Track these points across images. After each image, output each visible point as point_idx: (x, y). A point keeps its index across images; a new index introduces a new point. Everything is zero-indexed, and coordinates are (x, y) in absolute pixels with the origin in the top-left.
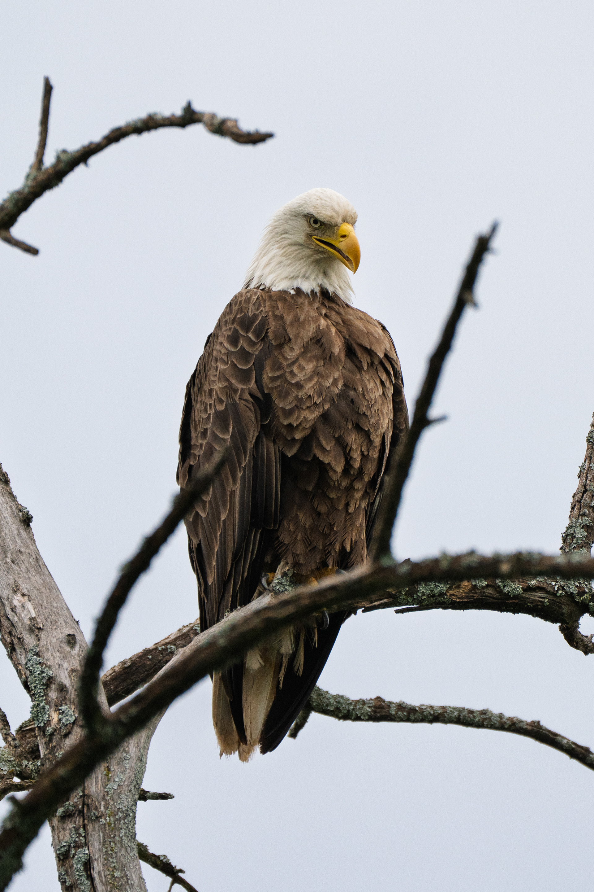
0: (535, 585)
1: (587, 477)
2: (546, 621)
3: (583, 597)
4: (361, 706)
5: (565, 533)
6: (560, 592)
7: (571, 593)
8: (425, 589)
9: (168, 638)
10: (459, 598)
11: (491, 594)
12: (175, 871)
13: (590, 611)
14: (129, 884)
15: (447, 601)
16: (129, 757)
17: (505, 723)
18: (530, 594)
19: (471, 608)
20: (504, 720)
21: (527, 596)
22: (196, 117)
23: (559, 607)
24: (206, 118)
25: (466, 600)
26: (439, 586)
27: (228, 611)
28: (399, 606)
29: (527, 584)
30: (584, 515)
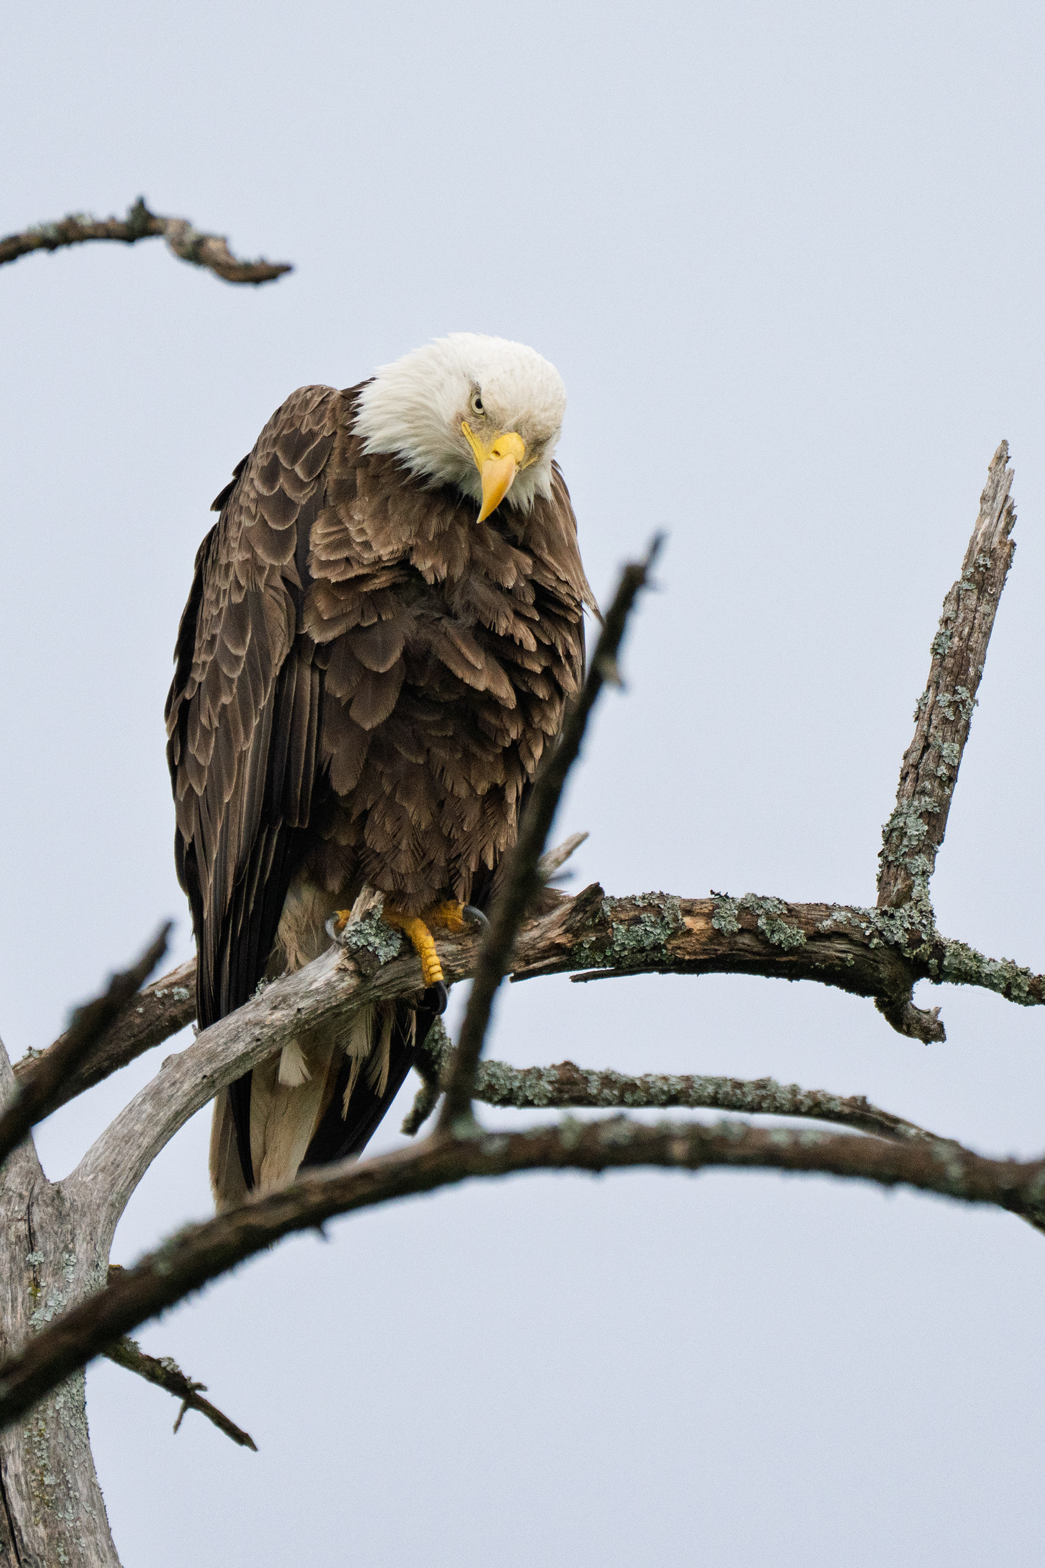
0: (828, 930)
1: (930, 721)
2: (850, 992)
3: (918, 950)
4: (534, 1081)
5: (888, 825)
6: (875, 941)
7: (896, 942)
8: (628, 939)
9: (174, 973)
10: (689, 953)
11: (748, 946)
12: (189, 1387)
13: (930, 974)
14: (71, 1498)
15: (667, 958)
16: (75, 1261)
17: (802, 1103)
18: (820, 945)
19: (713, 971)
20: (799, 1097)
21: (815, 949)
22: (153, 225)
23: (872, 968)
24: (171, 230)
25: (702, 957)
26: (652, 932)
27: (263, 981)
28: (578, 970)
29: (815, 927)
30: (923, 792)
